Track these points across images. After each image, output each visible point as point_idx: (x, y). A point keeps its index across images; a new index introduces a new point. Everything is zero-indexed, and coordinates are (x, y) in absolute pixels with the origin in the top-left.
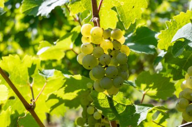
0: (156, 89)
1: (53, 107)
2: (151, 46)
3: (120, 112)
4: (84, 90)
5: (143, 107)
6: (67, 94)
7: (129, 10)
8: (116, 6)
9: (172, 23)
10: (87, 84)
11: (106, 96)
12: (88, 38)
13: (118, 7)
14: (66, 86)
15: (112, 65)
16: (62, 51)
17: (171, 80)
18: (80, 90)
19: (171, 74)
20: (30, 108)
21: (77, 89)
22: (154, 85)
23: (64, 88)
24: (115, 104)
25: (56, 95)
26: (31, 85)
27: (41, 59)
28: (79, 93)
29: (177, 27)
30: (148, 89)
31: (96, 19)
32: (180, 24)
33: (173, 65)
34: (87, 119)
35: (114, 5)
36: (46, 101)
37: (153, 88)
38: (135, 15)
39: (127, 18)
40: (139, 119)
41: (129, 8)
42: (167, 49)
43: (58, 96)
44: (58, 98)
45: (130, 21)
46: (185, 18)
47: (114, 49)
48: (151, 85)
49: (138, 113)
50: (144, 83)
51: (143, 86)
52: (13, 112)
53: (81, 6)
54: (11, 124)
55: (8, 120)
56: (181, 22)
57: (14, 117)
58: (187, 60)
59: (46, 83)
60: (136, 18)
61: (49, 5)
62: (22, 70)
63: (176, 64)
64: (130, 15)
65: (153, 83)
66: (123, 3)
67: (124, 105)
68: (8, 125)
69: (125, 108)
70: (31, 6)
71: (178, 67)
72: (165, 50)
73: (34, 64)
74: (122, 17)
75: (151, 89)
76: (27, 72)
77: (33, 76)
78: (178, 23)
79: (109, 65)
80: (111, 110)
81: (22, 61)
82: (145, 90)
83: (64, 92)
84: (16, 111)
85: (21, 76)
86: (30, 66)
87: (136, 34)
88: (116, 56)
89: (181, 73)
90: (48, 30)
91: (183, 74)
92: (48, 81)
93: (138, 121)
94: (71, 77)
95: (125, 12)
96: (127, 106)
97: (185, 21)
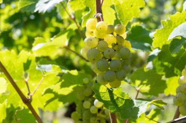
0: (149, 86)
1: (48, 102)
2: (147, 44)
3: (120, 105)
4: (80, 85)
5: (141, 101)
6: (63, 89)
7: (127, 9)
8: (115, 4)
9: (167, 23)
10: (84, 80)
11: (108, 89)
12: (92, 32)
13: (116, 6)
14: (63, 81)
15: (116, 59)
16: (57, 47)
17: (164, 78)
18: (75, 86)
19: (164, 71)
20: (27, 102)
21: (72, 84)
22: (148, 82)
23: (61, 82)
24: (115, 98)
25: (52, 90)
26: (26, 80)
27: (36, 55)
28: (74, 88)
29: (172, 26)
30: (142, 86)
31: (100, 15)
32: (175, 23)
33: (166, 63)
34: (82, 114)
35: (113, 4)
36: (42, 95)
37: (147, 84)
38: (133, 14)
39: (125, 16)
40: (139, 112)
41: (127, 7)
42: (161, 48)
43: (54, 91)
44: (54, 93)
45: (128, 19)
46: (180, 18)
47: (117, 44)
48: (145, 82)
49: (137, 106)
50: (138, 79)
51: (138, 82)
52: (9, 106)
53: (80, 3)
54: (7, 118)
55: (4, 113)
56: (176, 21)
57: (10, 111)
58: (180, 58)
59: (43, 78)
60: (134, 17)
61: (46, 3)
62: (18, 65)
63: (169, 62)
64: (128, 13)
65: (147, 80)
66: (122, 1)
67: (123, 99)
68: (4, 119)
69: (124, 102)
70: (28, 2)
71: (170, 65)
72: (159, 49)
73: (30, 59)
74: (120, 15)
75: (145, 85)
76: (22, 67)
77: (28, 71)
78: (173, 23)
79: (113, 59)
80: (111, 103)
81: (18, 56)
82: (139, 86)
83: (60, 87)
84: (12, 105)
85: (16, 71)
86: (25, 62)
87: (131, 33)
88: (119, 50)
89: (173, 70)
90: (32, 31)
91: (175, 72)
92: (45, 75)
93: (138, 114)
94: (68, 72)
95: (123, 10)
96: (126, 100)
97: (180, 21)
